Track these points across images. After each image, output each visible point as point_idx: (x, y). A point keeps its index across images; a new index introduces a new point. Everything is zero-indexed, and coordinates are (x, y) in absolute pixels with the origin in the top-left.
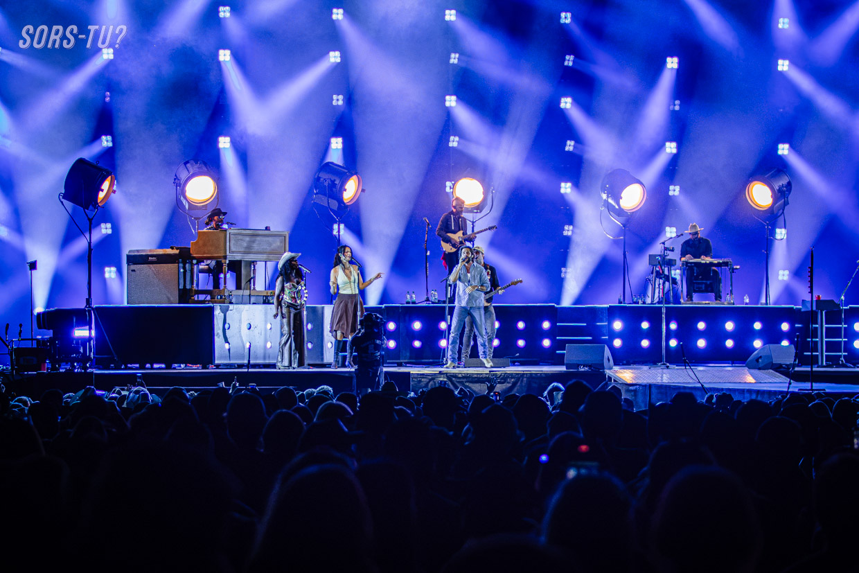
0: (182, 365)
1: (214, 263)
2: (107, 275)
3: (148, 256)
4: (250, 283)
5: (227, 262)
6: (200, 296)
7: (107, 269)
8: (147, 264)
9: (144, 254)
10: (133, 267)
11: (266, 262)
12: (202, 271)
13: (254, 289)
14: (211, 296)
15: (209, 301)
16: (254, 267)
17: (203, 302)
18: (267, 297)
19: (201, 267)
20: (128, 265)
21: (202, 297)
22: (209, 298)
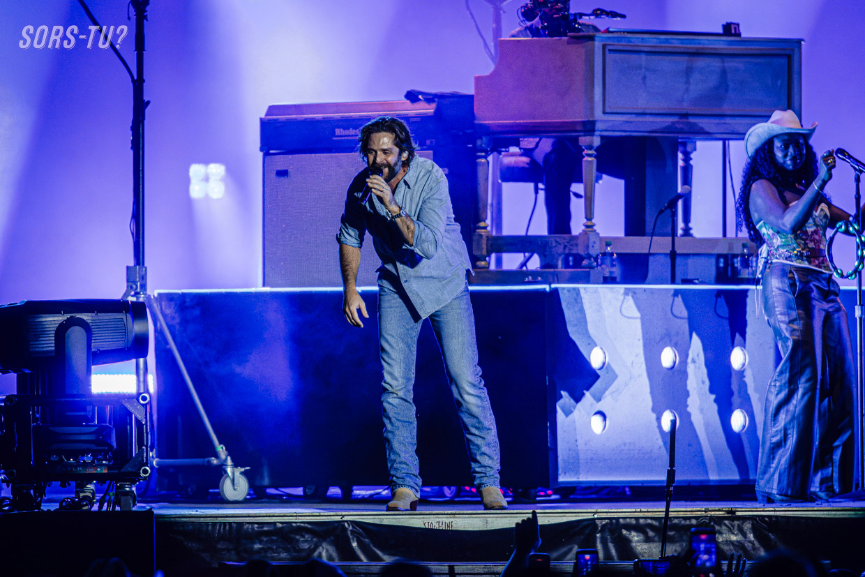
0: (447, 491)
1: (546, 145)
2: (196, 191)
3: (333, 124)
4: (674, 214)
5: (597, 142)
6: (505, 256)
7: (196, 170)
8: (329, 150)
9: (319, 116)
10: (282, 162)
11: (724, 140)
12: (512, 175)
13: (687, 232)
14: (542, 256)
15: (534, 274)
16: (687, 159)
17: (518, 276)
18: (729, 258)
19: (508, 160)
20: (266, 154)
21: (512, 261)
22: (535, 263)
